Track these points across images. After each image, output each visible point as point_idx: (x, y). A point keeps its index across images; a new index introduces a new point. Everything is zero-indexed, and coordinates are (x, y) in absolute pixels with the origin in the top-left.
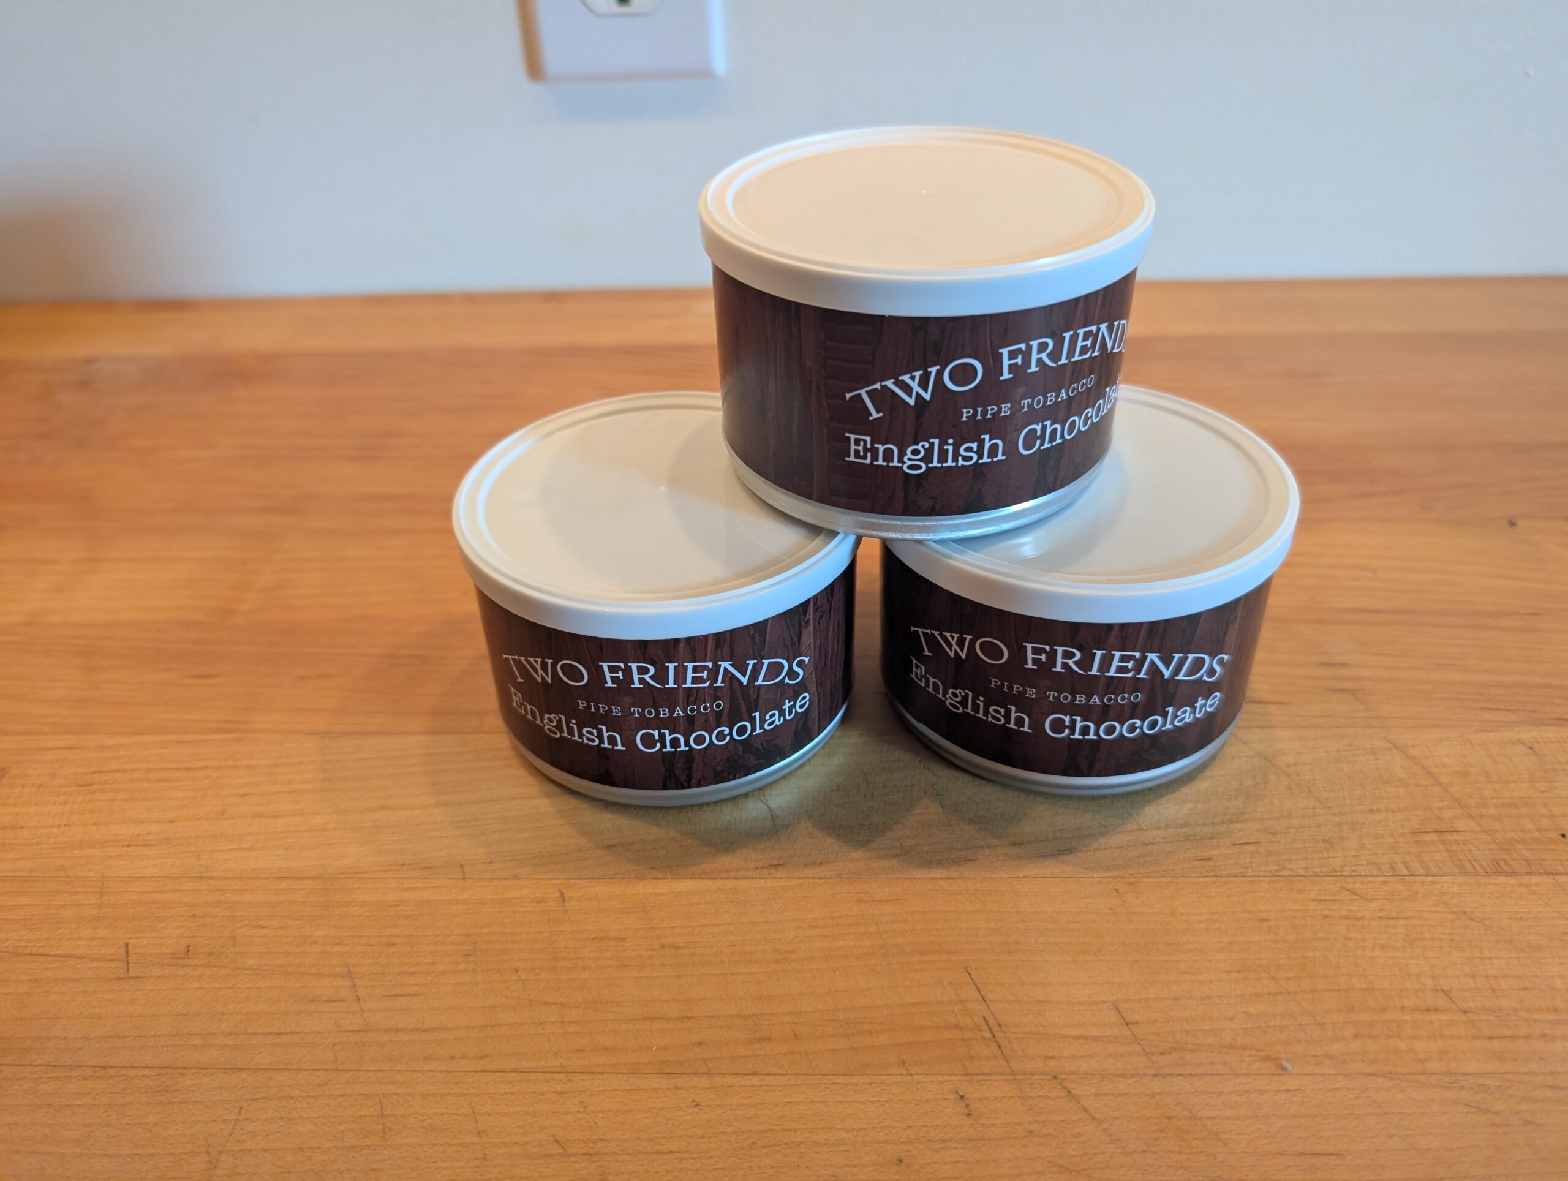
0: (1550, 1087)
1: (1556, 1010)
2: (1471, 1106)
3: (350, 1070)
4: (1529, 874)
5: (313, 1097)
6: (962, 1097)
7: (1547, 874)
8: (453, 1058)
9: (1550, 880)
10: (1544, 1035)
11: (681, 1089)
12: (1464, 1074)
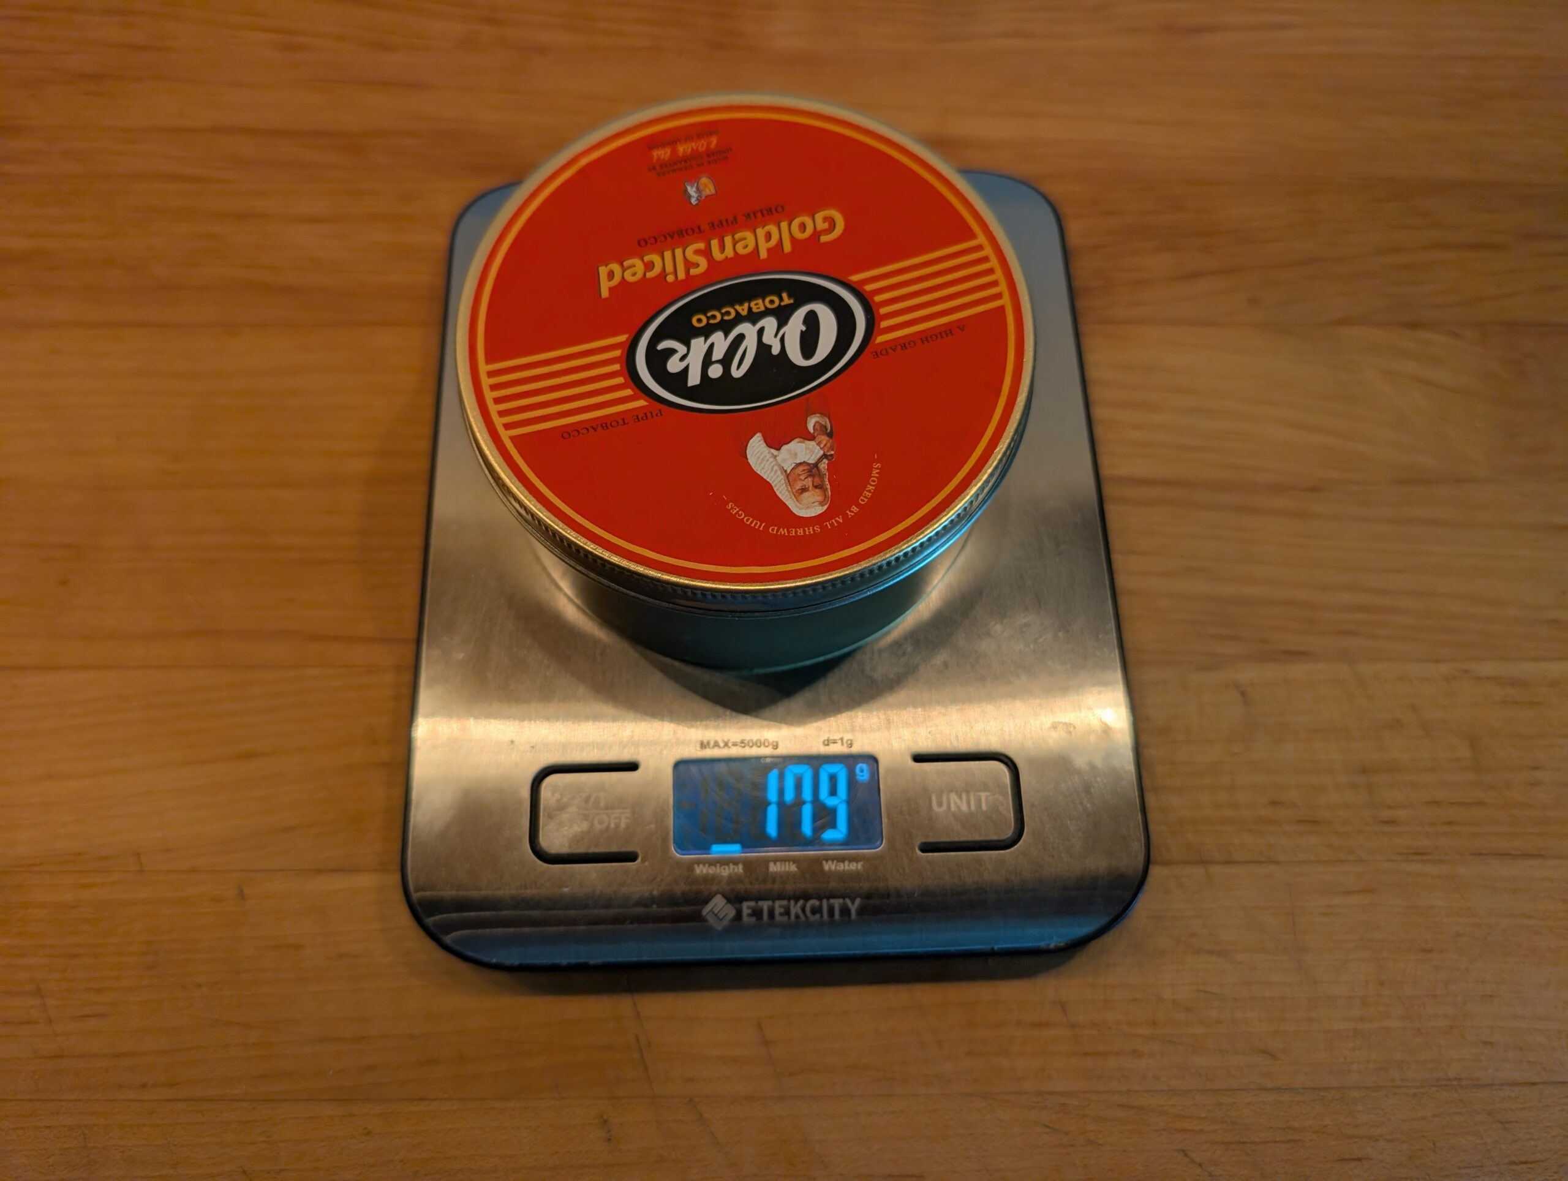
0: (1123, 1106)
1: (1154, 1024)
2: (1048, 1127)
3: (53, 1100)
4: (1186, 862)
5: (22, 1128)
6: (605, 1121)
7: (1203, 863)
8: (144, 1086)
9: (1198, 871)
10: (1135, 1051)
11: (354, 1115)
12: (1051, 1093)
